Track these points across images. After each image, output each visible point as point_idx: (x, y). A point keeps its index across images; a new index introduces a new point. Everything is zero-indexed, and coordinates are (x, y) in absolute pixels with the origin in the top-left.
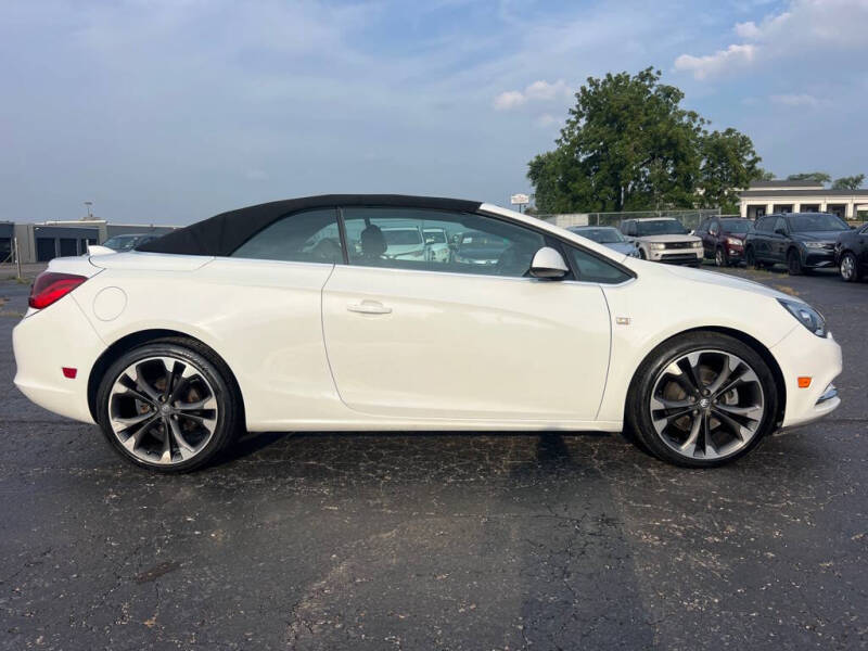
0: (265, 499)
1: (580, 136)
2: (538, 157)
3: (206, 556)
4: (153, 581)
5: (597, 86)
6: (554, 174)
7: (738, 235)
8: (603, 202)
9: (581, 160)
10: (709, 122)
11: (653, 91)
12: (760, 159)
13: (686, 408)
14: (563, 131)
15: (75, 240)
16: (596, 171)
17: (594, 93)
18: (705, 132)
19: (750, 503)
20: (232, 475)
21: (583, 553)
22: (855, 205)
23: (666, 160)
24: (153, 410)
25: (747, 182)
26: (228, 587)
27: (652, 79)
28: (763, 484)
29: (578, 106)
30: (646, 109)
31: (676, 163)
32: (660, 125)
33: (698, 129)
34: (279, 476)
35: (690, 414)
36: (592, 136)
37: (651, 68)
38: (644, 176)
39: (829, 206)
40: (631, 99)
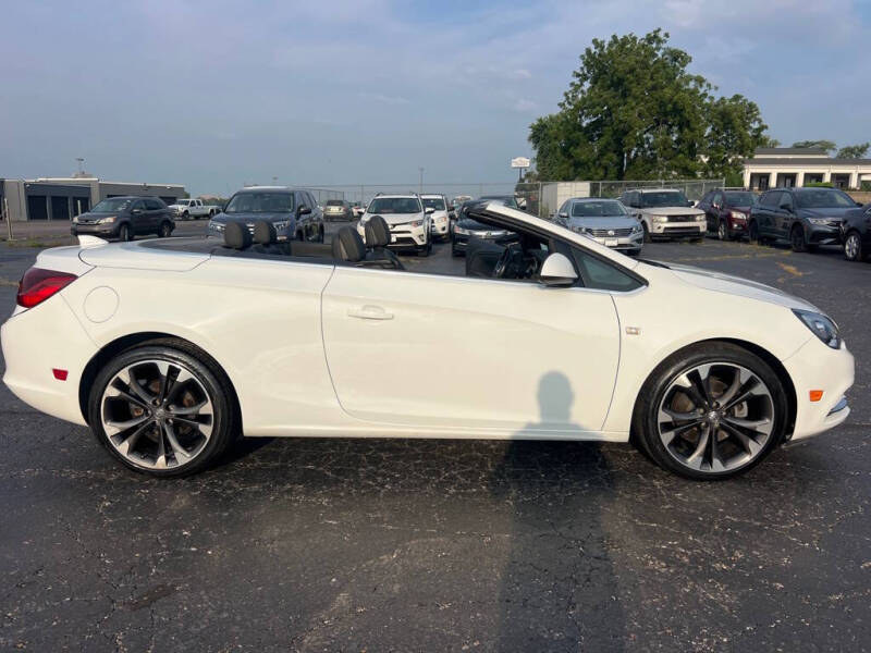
0: (263, 511)
1: (584, 100)
2: (540, 120)
3: (203, 578)
4: (149, 606)
5: (603, 48)
6: (556, 138)
7: (741, 208)
8: (606, 168)
9: (584, 125)
10: (716, 88)
11: (660, 54)
12: (766, 127)
13: (694, 421)
14: (566, 94)
15: (67, 198)
16: (600, 136)
17: (600, 55)
18: (712, 98)
19: (758, 524)
20: (229, 481)
21: (588, 580)
22: (860, 175)
23: (671, 126)
24: (147, 414)
25: (752, 151)
26: (225, 615)
27: (660, 41)
28: (770, 501)
29: (582, 69)
30: (652, 74)
31: (681, 130)
32: (666, 90)
33: (705, 95)
34: (277, 483)
35: (699, 426)
36: (596, 100)
37: (659, 30)
38: (648, 142)
39: (833, 175)
40: (637, 62)
